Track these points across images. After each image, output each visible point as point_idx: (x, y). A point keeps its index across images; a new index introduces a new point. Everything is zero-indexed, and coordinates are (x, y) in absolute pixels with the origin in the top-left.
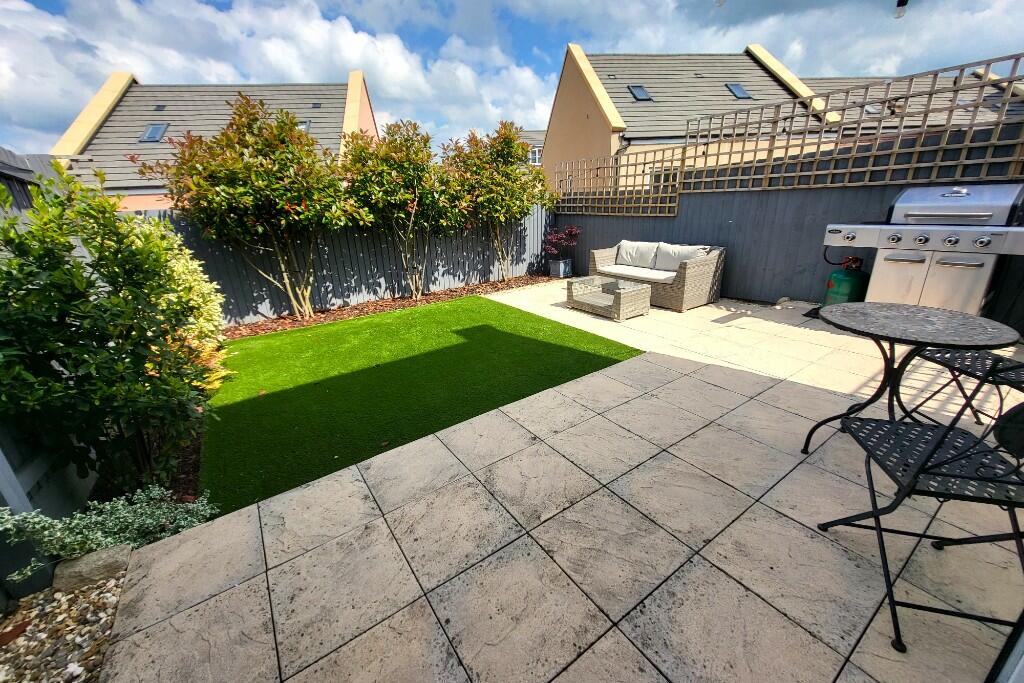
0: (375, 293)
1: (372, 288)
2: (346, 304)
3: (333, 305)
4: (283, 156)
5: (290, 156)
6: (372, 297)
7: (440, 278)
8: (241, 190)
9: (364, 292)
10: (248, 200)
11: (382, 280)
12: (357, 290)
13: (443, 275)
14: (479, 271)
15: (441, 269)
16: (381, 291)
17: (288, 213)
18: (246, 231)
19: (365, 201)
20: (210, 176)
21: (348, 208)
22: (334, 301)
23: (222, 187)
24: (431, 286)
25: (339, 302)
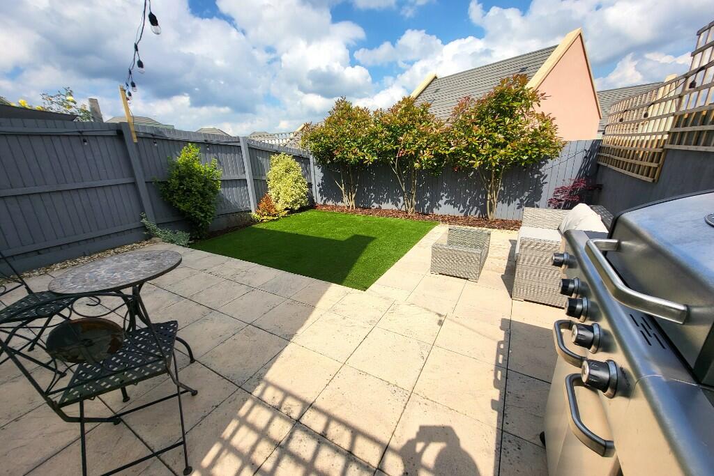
0: (397, 205)
1: (395, 203)
2: (380, 208)
3: (373, 206)
6: (394, 207)
7: (443, 205)
9: (390, 203)
11: (401, 198)
12: (386, 201)
13: (445, 204)
14: (480, 207)
15: (445, 199)
16: (400, 205)
22: (374, 204)
24: (434, 209)
25: (376, 205)
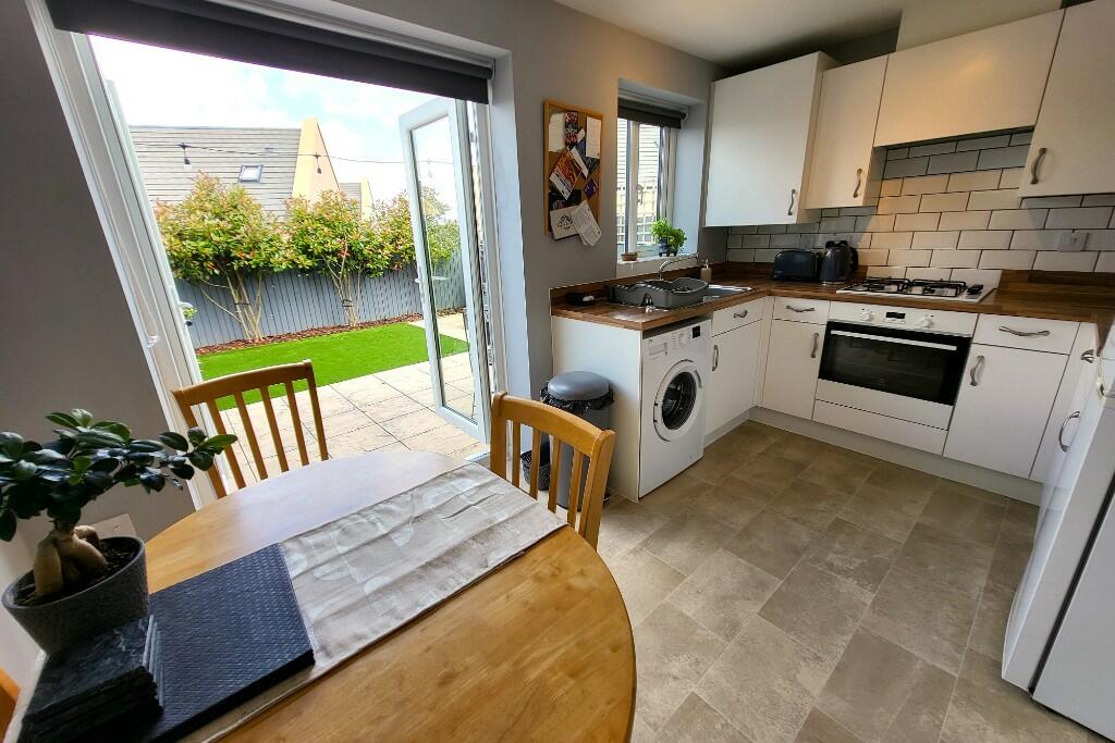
4: (236, 218)
5: (241, 218)
8: (203, 243)
10: (209, 251)
17: (239, 259)
18: (205, 273)
19: (306, 250)
20: (179, 234)
21: (287, 255)
23: (188, 242)
